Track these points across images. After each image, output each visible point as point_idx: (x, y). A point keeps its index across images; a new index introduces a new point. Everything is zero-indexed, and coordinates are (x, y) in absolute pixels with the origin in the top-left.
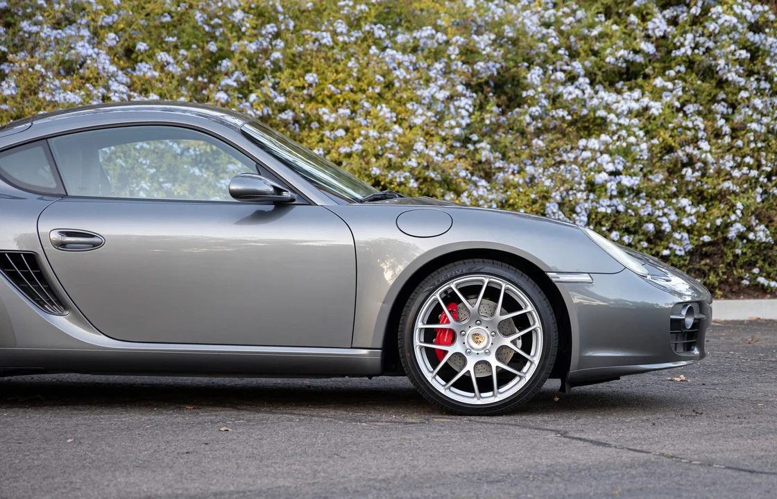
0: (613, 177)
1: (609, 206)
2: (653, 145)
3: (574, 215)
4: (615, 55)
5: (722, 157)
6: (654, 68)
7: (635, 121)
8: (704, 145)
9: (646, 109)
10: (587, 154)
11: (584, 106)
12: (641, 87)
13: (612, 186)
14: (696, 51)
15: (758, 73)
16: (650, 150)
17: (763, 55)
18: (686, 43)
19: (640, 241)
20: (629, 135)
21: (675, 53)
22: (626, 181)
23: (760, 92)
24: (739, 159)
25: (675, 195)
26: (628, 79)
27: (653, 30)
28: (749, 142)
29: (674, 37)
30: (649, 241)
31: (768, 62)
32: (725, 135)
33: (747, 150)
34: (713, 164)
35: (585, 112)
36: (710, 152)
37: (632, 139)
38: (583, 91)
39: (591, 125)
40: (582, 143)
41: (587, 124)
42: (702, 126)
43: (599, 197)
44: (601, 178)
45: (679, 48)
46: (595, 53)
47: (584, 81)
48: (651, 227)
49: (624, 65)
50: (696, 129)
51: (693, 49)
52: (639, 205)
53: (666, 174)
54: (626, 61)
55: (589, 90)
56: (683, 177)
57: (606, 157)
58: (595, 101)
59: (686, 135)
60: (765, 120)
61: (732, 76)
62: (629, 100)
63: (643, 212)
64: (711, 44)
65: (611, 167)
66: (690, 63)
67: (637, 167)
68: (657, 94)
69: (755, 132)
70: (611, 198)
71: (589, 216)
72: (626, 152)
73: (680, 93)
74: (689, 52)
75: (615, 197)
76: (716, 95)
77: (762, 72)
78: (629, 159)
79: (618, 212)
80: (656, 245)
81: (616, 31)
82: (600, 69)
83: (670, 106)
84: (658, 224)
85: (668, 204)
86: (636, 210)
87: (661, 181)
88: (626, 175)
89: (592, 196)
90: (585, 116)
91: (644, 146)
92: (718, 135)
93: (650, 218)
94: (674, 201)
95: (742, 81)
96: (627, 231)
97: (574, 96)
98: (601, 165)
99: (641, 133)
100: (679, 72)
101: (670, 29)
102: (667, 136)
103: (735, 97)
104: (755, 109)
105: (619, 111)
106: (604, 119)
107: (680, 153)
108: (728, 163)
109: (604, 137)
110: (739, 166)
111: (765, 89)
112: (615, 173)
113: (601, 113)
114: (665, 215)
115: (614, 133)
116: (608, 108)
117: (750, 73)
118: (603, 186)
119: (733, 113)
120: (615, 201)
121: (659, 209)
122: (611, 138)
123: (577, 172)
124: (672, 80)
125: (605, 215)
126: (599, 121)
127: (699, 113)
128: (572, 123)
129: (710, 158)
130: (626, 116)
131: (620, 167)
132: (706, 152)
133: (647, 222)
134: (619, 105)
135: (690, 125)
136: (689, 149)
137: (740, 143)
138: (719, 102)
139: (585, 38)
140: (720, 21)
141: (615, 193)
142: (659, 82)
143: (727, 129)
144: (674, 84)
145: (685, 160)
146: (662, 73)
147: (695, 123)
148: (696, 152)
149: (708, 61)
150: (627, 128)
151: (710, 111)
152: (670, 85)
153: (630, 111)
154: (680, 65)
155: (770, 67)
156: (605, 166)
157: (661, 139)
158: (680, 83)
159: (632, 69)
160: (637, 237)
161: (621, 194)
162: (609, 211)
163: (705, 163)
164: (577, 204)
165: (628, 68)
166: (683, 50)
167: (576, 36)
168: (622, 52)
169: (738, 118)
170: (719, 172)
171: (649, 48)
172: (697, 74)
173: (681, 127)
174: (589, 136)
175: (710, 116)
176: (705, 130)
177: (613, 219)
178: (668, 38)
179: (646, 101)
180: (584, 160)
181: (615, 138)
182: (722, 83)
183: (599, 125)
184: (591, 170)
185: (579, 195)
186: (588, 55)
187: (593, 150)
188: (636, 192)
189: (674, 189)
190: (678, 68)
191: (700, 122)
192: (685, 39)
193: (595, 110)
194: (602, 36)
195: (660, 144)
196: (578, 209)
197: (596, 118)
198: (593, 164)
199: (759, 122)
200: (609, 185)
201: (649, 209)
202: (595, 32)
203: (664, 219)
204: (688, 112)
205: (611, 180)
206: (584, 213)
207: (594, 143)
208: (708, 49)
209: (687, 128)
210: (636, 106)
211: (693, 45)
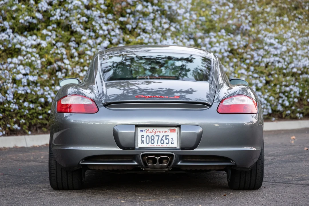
0: (24, 76)
1: (23, 90)
2: (43, 61)
3: (7, 95)
4: (24, 19)
5: (75, 67)
6: (42, 26)
7: (34, 50)
8: (67, 61)
9: (39, 44)
10: (12, 66)
11: (10, 43)
12: (36, 35)
13: (24, 81)
14: (61, 18)
15: (89, 28)
16: (41, 63)
17: (91, 20)
18: (57, 14)
19: (37, 107)
20: (32, 57)
21: (52, 18)
22: (31, 78)
23: (90, 37)
24: (82, 68)
25: (53, 85)
26: (29, 31)
27: (41, 7)
28: (86, 60)
29: (51, 11)
30: (42, 106)
31: (94, 23)
32: (75, 57)
33: (85, 64)
34: (70, 70)
35: (10, 46)
36: (69, 64)
37: (33, 58)
38: (9, 36)
39: (14, 52)
40: (9, 60)
41: (11, 52)
42: (65, 53)
43: (18, 86)
44: (19, 77)
45: (53, 16)
46: (14, 18)
47: (9, 31)
48: (42, 100)
49: (28, 24)
50: (62, 54)
51: (60, 17)
52: (37, 90)
53: (49, 75)
54: (29, 22)
55: (12, 35)
56: (56, 76)
57: (21, 67)
58: (15, 41)
59: (58, 57)
60: (93, 50)
61: (79, 29)
62: (31, 40)
63: (39, 93)
64: (68, 15)
65: (23, 72)
66: (58, 23)
67: (36, 72)
68: (44, 37)
69: (89, 55)
70: (24, 86)
71: (14, 95)
72: (30, 65)
73: (55, 37)
74: (59, 18)
75: (26, 86)
76: (70, 39)
77: (91, 28)
78: (32, 68)
79: (27, 93)
80: (45, 108)
81: (23, 8)
82: (16, 26)
83: (50, 43)
84: (46, 99)
85: (51, 89)
86: (36, 92)
87: (47, 78)
88: (31, 75)
89: (15, 86)
90: (10, 48)
91: (39, 62)
92: (72, 57)
93: (43, 96)
94: (53, 87)
95: (83, 32)
96: (32, 102)
97: (5, 38)
98: (19, 71)
99: (37, 56)
100: (53, 27)
101: (49, 7)
102: (49, 57)
103: (79, 39)
104: (89, 45)
105: (27, 45)
106: (19, 49)
107: (55, 65)
108: (78, 69)
109: (20, 57)
110: (82, 71)
111: (92, 36)
112: (25, 75)
113: (18, 46)
114: (49, 94)
115: (24, 56)
116: (21, 44)
117: (85, 29)
118: (20, 81)
119: (78, 47)
120: (26, 88)
121: (46, 91)
122: (23, 58)
123: (8, 74)
124: (50, 31)
125: (21, 95)
126: (17, 50)
127: (63, 47)
128: (4, 51)
129: (69, 67)
130: (30, 47)
131: (28, 72)
132: (67, 65)
133: (40, 98)
134: (26, 42)
135: (59, 52)
136: (59, 63)
137: (82, 60)
138: (72, 41)
139: (8, 11)
140: (73, 3)
141: (26, 84)
142: (45, 32)
143: (76, 54)
144: (52, 33)
145: (57, 68)
146: (46, 28)
147: (62, 51)
148: (63, 65)
149: (67, 22)
150: (31, 53)
151: (68, 46)
152: (50, 33)
153: (32, 45)
154: (54, 24)
155: (95, 26)
156: (21, 71)
157: (46, 59)
158: (54, 33)
159: (31, 26)
160: (36, 105)
161: (28, 85)
162: (23, 93)
163: (67, 70)
164: (8, 89)
165: (29, 26)
166: (55, 17)
167: (4, 10)
168: (27, 18)
169: (81, 49)
170: (73, 73)
171: (39, 16)
172: (62, 29)
173: (55, 53)
174: (12, 57)
175: (68, 48)
176: (66, 54)
177: (25, 96)
178: (48, 12)
179: (39, 40)
180: (10, 68)
181: (25, 58)
182: (73, 33)
183: (17, 52)
184: (14, 73)
185: (9, 85)
186: (10, 19)
187: (15, 64)
188: (35, 83)
189: (53, 82)
190: (53, 25)
191: (64, 51)
192: (56, 12)
193: (15, 45)
194: (17, 10)
195: (46, 61)
196: (8, 92)
197: (15, 49)
198: (15, 70)
199: (90, 50)
200: (23, 80)
201: (42, 91)
202: (14, 8)
203: (49, 96)
204: (58, 46)
205: (24, 78)
206: (11, 93)
207: (15, 60)
208: (67, 17)
209: (58, 54)
210: (35, 43)
211: (60, 15)
